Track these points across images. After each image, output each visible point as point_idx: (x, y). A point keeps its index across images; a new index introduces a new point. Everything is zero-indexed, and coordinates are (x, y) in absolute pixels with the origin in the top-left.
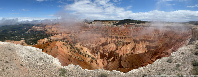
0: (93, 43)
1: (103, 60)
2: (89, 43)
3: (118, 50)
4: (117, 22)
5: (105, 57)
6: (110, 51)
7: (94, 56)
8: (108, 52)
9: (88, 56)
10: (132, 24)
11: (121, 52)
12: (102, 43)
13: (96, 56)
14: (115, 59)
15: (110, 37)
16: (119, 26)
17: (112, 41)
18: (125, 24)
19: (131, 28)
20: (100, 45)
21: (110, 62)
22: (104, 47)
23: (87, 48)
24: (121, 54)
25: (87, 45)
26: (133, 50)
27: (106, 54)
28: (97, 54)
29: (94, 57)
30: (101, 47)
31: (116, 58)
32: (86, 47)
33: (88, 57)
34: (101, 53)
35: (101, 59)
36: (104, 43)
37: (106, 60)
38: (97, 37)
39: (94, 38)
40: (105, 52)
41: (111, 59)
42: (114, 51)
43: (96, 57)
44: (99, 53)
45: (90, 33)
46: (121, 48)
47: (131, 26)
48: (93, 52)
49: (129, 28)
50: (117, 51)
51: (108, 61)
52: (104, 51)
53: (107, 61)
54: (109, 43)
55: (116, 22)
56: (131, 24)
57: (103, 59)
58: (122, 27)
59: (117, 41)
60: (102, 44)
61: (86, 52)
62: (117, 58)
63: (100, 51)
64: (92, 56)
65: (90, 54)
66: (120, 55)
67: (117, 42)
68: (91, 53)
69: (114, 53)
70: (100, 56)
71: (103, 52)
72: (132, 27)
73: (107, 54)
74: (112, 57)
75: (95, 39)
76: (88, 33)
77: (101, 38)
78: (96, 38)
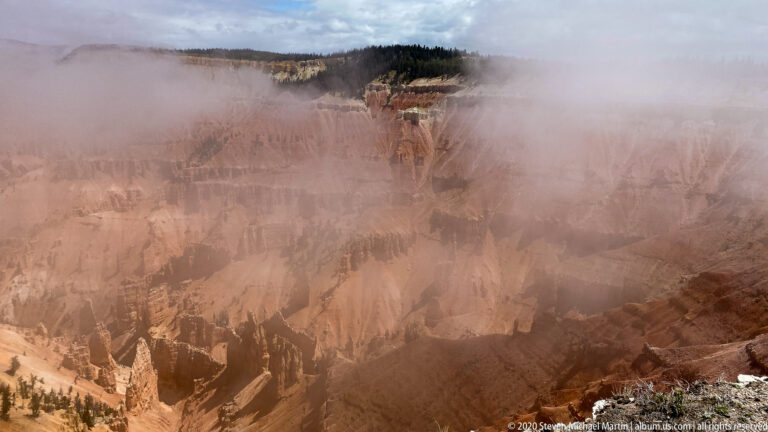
0: (79, 270)
1: (186, 412)
2: (43, 274)
3: (305, 312)
4: (311, 71)
5: (201, 382)
6: (245, 319)
7: (99, 389)
8: (226, 336)
9: (35, 406)
10: (435, 82)
11: (332, 329)
12: (173, 259)
13: (121, 379)
14: (282, 392)
15: (241, 199)
16: (320, 106)
17: (259, 231)
18: (376, 83)
19: (421, 121)
20: (156, 280)
21: (239, 414)
22: (190, 291)
23: (20, 326)
24: (331, 343)
25: (23, 293)
26: (422, 310)
27: (203, 351)
28: (128, 362)
29: (101, 396)
30: (165, 296)
31: (282, 377)
32: (10, 316)
33: (35, 415)
34: (159, 351)
35: (162, 405)
36: (188, 251)
37: (208, 407)
38: (123, 211)
39: (93, 217)
40: (199, 334)
41: (245, 396)
42: (276, 317)
43: (121, 389)
44: (143, 355)
45: (40, 172)
46: (330, 292)
47: (425, 106)
48: (87, 354)
49: (406, 117)
50: (300, 323)
51: (222, 413)
52: (191, 326)
53: (214, 411)
54: (234, 252)
55: (300, 71)
56: (422, 83)
57: (181, 403)
58: (346, 109)
59: (299, 232)
60: (165, 269)
61: (11, 372)
62: (291, 380)
63: (157, 332)
64: (85, 389)
65: (53, 381)
66: (318, 353)
67: (302, 243)
68: (67, 364)
69: (269, 336)
70: (153, 376)
71: (184, 337)
72: (433, 114)
73: (219, 354)
74: (260, 372)
75: (96, 227)
76: (23, 170)
77: (158, 208)
78: (109, 219)
